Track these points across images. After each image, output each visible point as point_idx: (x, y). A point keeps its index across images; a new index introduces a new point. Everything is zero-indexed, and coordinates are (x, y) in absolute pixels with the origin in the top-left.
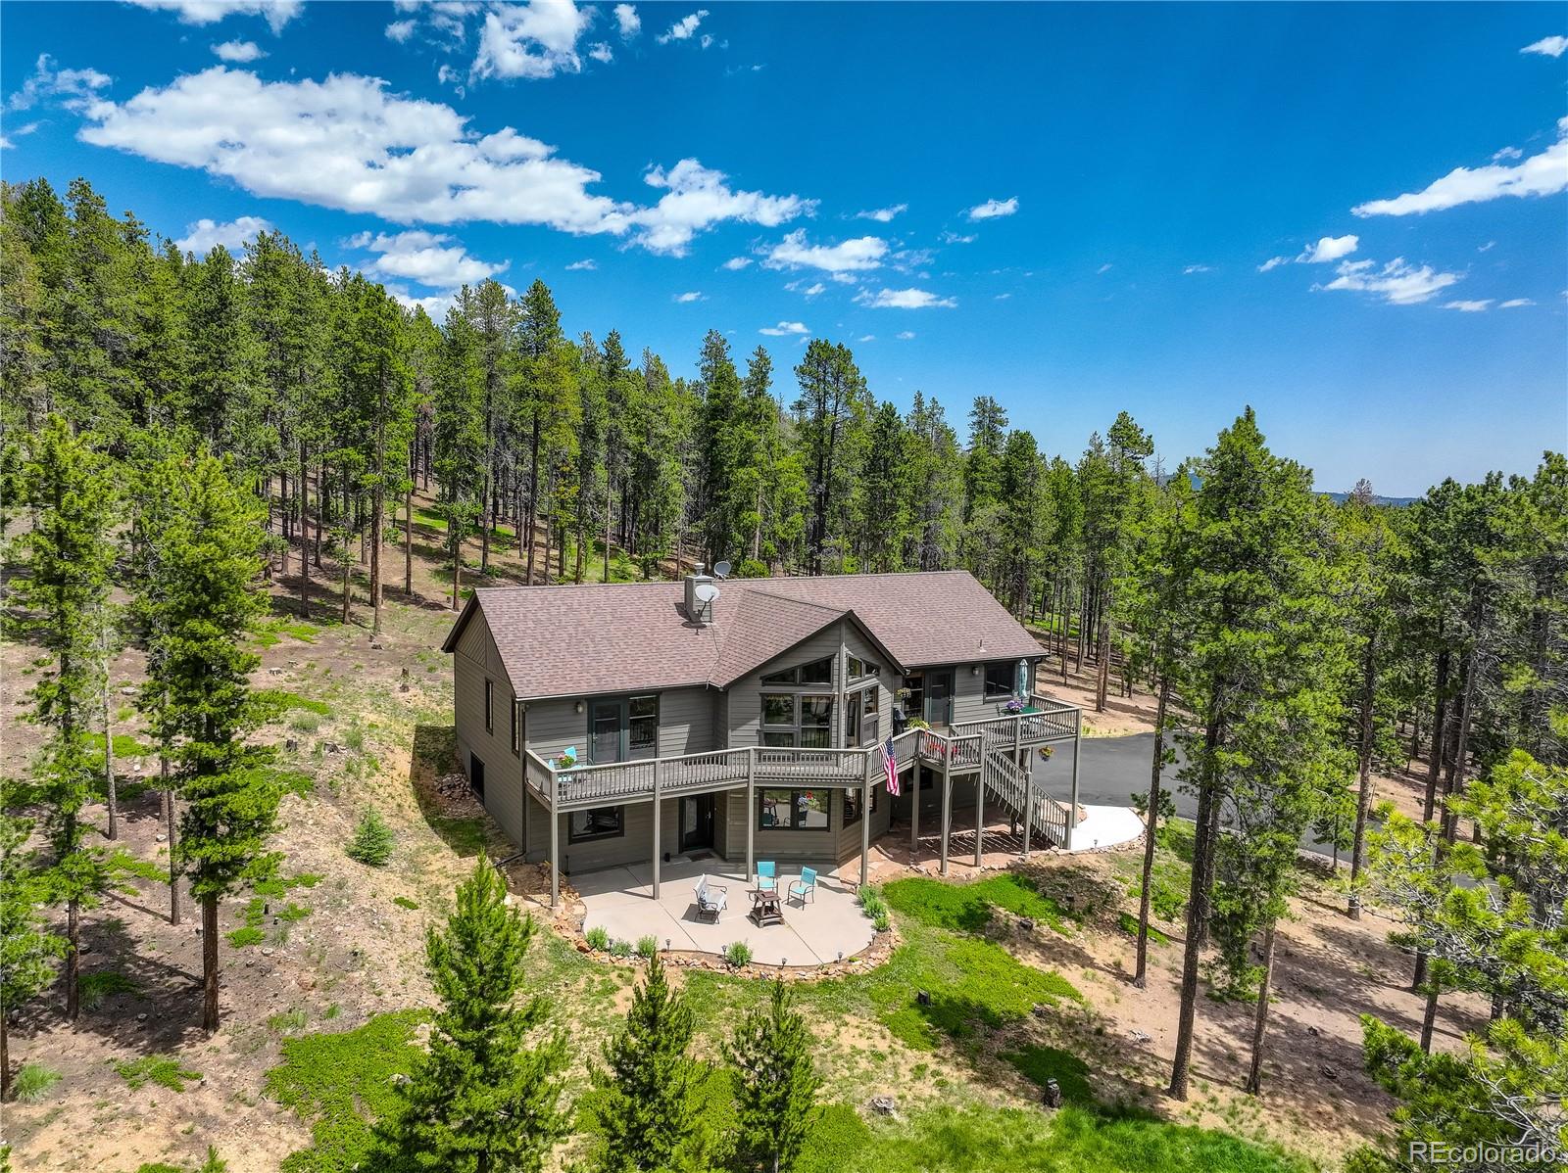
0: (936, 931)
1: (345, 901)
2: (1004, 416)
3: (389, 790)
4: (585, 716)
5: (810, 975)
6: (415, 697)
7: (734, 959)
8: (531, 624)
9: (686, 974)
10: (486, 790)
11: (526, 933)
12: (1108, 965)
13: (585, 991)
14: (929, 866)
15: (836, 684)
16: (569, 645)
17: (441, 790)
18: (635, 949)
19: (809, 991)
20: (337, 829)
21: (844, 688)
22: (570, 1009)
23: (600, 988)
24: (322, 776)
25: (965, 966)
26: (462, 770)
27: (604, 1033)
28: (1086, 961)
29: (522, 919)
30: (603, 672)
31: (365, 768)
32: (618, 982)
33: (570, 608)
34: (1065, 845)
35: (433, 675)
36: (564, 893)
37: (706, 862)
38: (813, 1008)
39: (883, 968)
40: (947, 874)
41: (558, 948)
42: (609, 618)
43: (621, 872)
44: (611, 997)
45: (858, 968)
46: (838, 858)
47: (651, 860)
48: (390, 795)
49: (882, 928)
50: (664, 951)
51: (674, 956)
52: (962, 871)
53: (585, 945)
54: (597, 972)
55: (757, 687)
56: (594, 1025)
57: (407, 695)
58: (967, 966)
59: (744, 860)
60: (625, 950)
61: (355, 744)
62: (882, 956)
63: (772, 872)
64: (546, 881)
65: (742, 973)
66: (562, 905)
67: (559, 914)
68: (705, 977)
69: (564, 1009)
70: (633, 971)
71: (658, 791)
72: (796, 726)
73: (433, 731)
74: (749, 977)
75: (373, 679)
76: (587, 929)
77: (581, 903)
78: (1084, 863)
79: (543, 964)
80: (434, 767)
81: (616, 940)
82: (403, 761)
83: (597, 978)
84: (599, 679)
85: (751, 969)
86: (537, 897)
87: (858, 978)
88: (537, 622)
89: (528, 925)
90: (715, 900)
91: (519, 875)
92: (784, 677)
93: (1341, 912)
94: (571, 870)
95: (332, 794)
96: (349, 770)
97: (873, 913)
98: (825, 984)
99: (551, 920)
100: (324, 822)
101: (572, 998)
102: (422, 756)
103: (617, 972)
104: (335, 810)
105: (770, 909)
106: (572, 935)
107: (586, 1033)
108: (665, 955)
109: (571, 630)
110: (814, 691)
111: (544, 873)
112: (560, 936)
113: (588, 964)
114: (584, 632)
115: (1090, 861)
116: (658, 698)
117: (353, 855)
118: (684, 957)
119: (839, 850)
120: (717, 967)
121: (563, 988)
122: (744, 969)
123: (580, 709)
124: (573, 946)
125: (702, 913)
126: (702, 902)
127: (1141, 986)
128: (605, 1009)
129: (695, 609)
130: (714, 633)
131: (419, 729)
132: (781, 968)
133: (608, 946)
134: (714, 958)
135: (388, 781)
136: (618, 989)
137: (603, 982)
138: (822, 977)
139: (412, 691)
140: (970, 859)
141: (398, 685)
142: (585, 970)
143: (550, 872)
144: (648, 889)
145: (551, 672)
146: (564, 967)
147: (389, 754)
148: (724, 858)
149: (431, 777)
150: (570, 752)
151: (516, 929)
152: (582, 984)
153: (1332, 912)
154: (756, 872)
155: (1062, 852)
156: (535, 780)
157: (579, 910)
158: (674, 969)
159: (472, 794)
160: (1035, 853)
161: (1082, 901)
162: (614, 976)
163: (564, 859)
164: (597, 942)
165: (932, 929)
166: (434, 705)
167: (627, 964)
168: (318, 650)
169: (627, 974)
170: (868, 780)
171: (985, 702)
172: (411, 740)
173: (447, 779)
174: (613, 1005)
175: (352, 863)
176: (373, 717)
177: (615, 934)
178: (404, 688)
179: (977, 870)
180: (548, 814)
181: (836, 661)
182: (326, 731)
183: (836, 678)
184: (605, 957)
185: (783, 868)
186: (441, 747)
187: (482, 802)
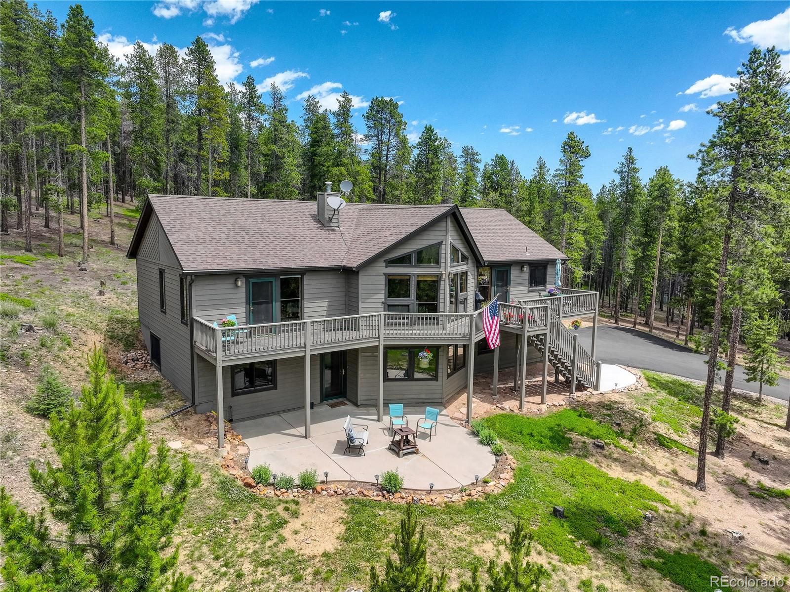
0: (536, 453)
1: (10, 453)
2: (478, 157)
3: (78, 360)
4: (244, 290)
5: (456, 497)
6: (111, 299)
7: (389, 487)
8: (196, 221)
9: (347, 503)
10: (162, 359)
11: (181, 486)
12: (669, 473)
13: (254, 527)
14: (511, 405)
15: (443, 265)
16: (228, 236)
17: (126, 362)
18: (297, 482)
19: (459, 512)
20: (23, 391)
21: (449, 269)
22: (240, 547)
23: (268, 523)
24: (15, 349)
25: (571, 480)
26: (144, 348)
27: (277, 573)
28: (654, 471)
29: (175, 468)
30: (258, 255)
31: (58, 344)
32: (285, 515)
33: (228, 212)
34: (596, 388)
35: (125, 287)
36: (229, 436)
37: (342, 408)
38: (468, 528)
39: (511, 487)
40: (525, 410)
41: (225, 485)
42: (259, 220)
43: (275, 418)
44: (280, 531)
45: (493, 487)
46: (444, 401)
47: (303, 407)
48: (80, 364)
49: (497, 453)
50: (322, 482)
51: (333, 487)
52: (535, 408)
53: (250, 481)
54: (264, 506)
55: (381, 270)
56: (266, 564)
57: (103, 298)
58: (574, 481)
59: (375, 405)
60: (288, 484)
61: (50, 326)
62: (507, 476)
63: (400, 413)
64: (213, 427)
65: (396, 499)
66: (228, 447)
67: (225, 454)
68: (364, 505)
69: (235, 549)
70: (297, 503)
71: (308, 348)
72: (412, 299)
73: (122, 322)
74: (403, 502)
75: (76, 288)
76: (251, 467)
77: (244, 444)
78: (613, 399)
79: (211, 502)
80: (121, 346)
81: (279, 475)
82: (95, 340)
83: (264, 512)
84: (254, 260)
85: (403, 495)
86: (206, 440)
87: (496, 498)
88: (201, 219)
89: (185, 474)
90: (361, 436)
91: (188, 423)
92: (403, 260)
93: (780, 427)
94: (234, 418)
95: (23, 362)
96: (43, 345)
97: (487, 442)
98: (471, 504)
99: (218, 460)
100: (9, 384)
101: (242, 536)
102: (111, 337)
103: (283, 505)
104: (23, 375)
105: (407, 441)
106: (238, 472)
107: (259, 576)
108: (324, 487)
109: (229, 226)
110: (426, 271)
111: (210, 420)
112: (226, 473)
113: (255, 499)
114: (240, 228)
115: (616, 397)
116: (302, 278)
117: (30, 410)
118: (341, 488)
119: (444, 396)
120: (374, 495)
121: (232, 526)
122: (397, 495)
123: (239, 283)
124: (239, 483)
125: (351, 448)
126: (351, 439)
127: (703, 489)
128: (276, 545)
129: (327, 216)
130: (342, 235)
131: (111, 319)
132: (429, 492)
133: (271, 480)
134: (368, 487)
135: (79, 354)
136: (286, 522)
137: (270, 516)
138: (466, 498)
139: (107, 295)
140: (538, 399)
141: (96, 291)
142: (252, 505)
143: (217, 419)
144: (301, 430)
145: (214, 253)
146: (232, 504)
147: (81, 334)
148: (356, 405)
149: (118, 352)
150: (232, 318)
151: (161, 482)
152: (251, 521)
153: (776, 428)
154: (387, 413)
155: (595, 392)
156: (201, 341)
157: (242, 450)
158: (334, 499)
159: (152, 365)
160: (579, 394)
161: (628, 427)
162: (280, 509)
163: (229, 409)
164: (261, 477)
165: (533, 452)
166: (124, 305)
167: (291, 497)
168: (35, 270)
169: (293, 507)
170: (473, 337)
171: (529, 291)
172: (104, 327)
173: (132, 354)
174: (283, 540)
175: (29, 417)
176: (71, 310)
177: (278, 470)
178: (101, 293)
179: (544, 407)
180: (213, 368)
181: (443, 247)
182: (27, 318)
183: (443, 260)
184: (270, 492)
185: (408, 409)
186: (128, 332)
187: (160, 370)
